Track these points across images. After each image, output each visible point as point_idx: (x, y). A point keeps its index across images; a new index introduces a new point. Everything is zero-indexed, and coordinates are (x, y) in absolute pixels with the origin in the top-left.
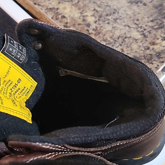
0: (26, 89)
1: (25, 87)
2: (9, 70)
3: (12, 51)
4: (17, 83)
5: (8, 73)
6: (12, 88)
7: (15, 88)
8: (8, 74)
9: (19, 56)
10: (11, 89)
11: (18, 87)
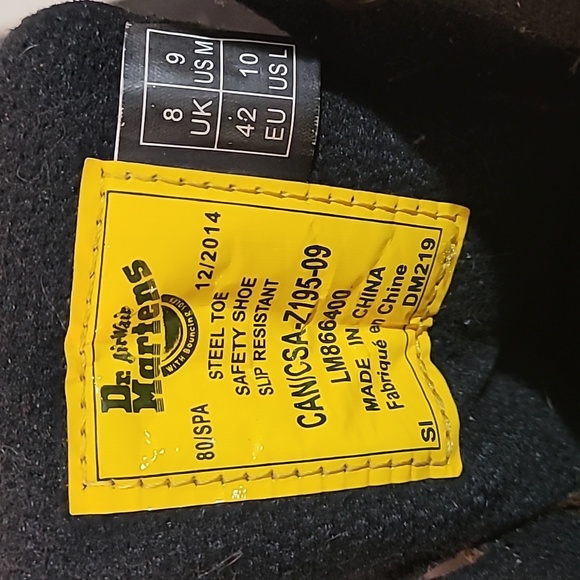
0: (388, 277)
1: (376, 273)
2: (213, 235)
3: (189, 116)
4: (307, 275)
5: (211, 251)
6: (291, 309)
7: (308, 301)
8: (213, 258)
9: (249, 128)
10: (288, 314)
11: (324, 293)
